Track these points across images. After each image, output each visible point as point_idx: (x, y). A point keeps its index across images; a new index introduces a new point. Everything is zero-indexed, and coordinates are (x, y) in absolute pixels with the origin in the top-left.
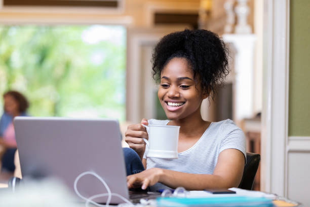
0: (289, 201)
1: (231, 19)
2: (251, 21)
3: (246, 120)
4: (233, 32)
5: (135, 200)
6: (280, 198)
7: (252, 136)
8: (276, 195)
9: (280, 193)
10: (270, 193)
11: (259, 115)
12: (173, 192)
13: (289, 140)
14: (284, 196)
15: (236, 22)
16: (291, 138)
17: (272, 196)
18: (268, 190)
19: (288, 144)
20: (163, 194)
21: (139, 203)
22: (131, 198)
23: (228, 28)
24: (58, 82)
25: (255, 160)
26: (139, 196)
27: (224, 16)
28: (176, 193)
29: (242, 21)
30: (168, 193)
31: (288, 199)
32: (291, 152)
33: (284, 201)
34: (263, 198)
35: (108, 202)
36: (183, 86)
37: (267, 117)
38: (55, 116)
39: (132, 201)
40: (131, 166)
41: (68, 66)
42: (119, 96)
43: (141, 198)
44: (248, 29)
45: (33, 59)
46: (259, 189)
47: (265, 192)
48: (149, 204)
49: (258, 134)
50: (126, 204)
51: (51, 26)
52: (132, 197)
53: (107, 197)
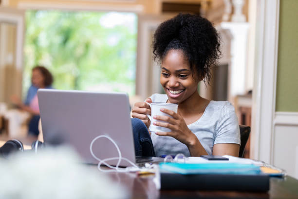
0: (275, 168)
1: (228, 9)
2: (245, 11)
3: (239, 96)
4: (230, 20)
5: (141, 164)
6: (267, 165)
7: (244, 110)
8: (263, 162)
9: (267, 161)
10: (258, 161)
11: (250, 92)
12: (174, 157)
13: (276, 115)
14: (270, 164)
15: (233, 12)
16: (278, 113)
17: (260, 163)
18: (256, 158)
19: (275, 118)
20: (165, 159)
21: (144, 166)
22: (137, 162)
23: (226, 17)
24: (78, 60)
25: (246, 131)
26: (144, 160)
27: (222, 6)
28: (176, 159)
29: (238, 11)
30: (170, 158)
31: (274, 166)
32: (277, 125)
33: (270, 168)
34: (252, 164)
35: (118, 165)
36: (181, 76)
37: (257, 95)
38: (75, 89)
39: (138, 164)
40: (139, 134)
41: (87, 46)
42: (130, 73)
43: (146, 162)
44: (243, 18)
45: (58, 40)
46: (248, 157)
47: (253, 160)
48: (152, 168)
49: (249, 109)
50: (133, 167)
51: (74, 12)
52: (139, 161)
53: (118, 160)
